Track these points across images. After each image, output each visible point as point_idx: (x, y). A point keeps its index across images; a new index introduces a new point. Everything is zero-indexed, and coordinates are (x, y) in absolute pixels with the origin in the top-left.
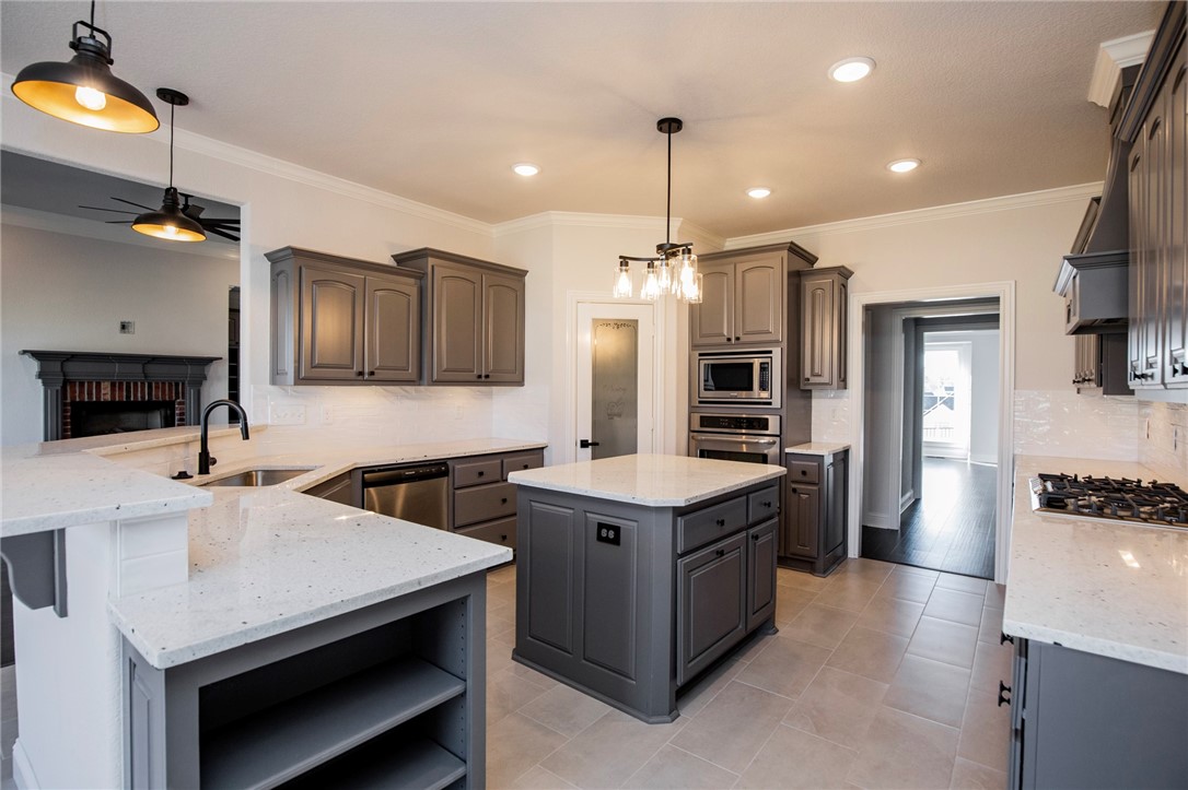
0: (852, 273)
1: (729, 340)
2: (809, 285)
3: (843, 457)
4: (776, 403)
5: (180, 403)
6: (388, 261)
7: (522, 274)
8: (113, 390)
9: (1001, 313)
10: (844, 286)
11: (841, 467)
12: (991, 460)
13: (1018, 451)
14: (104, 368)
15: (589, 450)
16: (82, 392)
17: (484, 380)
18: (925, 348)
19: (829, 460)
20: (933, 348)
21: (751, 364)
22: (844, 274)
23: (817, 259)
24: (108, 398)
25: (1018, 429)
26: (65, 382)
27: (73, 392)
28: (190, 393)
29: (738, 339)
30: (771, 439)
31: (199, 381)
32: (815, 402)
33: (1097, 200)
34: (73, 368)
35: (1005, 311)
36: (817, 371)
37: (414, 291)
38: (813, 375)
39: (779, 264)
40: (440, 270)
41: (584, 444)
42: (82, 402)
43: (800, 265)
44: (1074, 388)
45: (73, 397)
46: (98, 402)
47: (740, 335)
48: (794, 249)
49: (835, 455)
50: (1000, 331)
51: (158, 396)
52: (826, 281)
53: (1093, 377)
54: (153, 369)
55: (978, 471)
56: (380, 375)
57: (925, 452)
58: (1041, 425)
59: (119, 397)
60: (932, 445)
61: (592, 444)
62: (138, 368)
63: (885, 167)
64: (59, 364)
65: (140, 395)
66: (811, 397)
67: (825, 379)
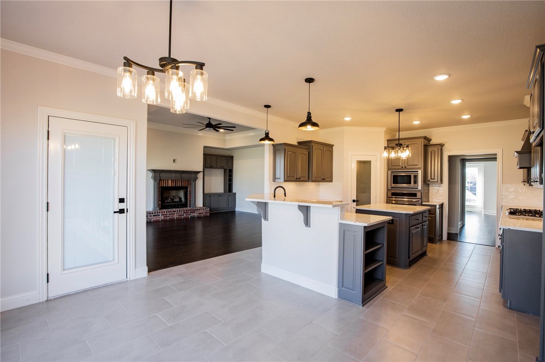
0: (444, 145)
1: (402, 167)
2: (430, 149)
3: (442, 206)
4: (420, 188)
5: (190, 187)
6: (296, 143)
7: (332, 146)
8: (172, 183)
9: (497, 157)
10: (442, 149)
11: (441, 209)
12: (494, 212)
13: (503, 204)
14: (169, 175)
15: (355, 203)
16: (163, 183)
17: (324, 180)
18: (467, 166)
19: (438, 207)
20: (469, 167)
21: (410, 175)
22: (442, 145)
23: (431, 140)
24: (170, 185)
25: (503, 197)
26: (160, 180)
27: (161, 183)
28: (193, 183)
29: (406, 167)
30: (417, 200)
31: (196, 179)
32: (430, 188)
33: (527, 131)
34: (163, 175)
35: (499, 157)
36: (433, 177)
37: (307, 153)
38: (431, 179)
39: (421, 143)
40: (315, 146)
41: (354, 201)
42: (163, 187)
43: (426, 142)
44: (523, 184)
45: (161, 185)
46: (168, 187)
47: (406, 165)
48: (425, 138)
49: (439, 205)
50: (497, 162)
51: (184, 185)
52: (435, 149)
53: (538, 180)
54: (184, 175)
55: (487, 217)
56: (302, 179)
57: (466, 209)
58: (511, 195)
59: (174, 185)
60: (469, 206)
61: (357, 201)
62: (178, 175)
63: (460, 116)
64: (158, 174)
65: (179, 184)
66: (429, 186)
67: (436, 180)
